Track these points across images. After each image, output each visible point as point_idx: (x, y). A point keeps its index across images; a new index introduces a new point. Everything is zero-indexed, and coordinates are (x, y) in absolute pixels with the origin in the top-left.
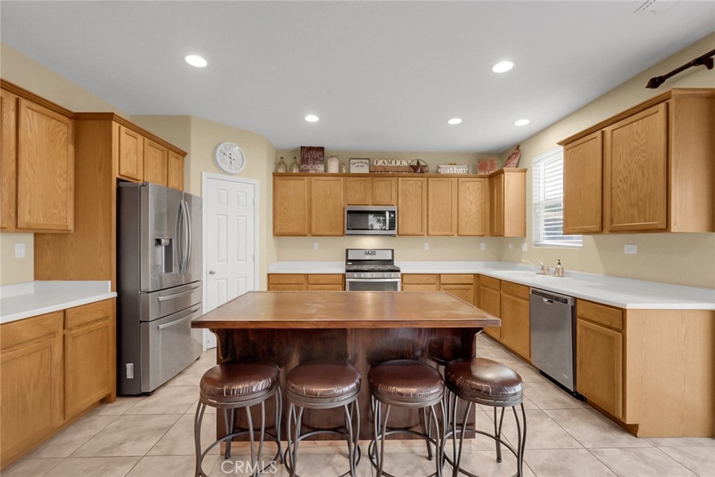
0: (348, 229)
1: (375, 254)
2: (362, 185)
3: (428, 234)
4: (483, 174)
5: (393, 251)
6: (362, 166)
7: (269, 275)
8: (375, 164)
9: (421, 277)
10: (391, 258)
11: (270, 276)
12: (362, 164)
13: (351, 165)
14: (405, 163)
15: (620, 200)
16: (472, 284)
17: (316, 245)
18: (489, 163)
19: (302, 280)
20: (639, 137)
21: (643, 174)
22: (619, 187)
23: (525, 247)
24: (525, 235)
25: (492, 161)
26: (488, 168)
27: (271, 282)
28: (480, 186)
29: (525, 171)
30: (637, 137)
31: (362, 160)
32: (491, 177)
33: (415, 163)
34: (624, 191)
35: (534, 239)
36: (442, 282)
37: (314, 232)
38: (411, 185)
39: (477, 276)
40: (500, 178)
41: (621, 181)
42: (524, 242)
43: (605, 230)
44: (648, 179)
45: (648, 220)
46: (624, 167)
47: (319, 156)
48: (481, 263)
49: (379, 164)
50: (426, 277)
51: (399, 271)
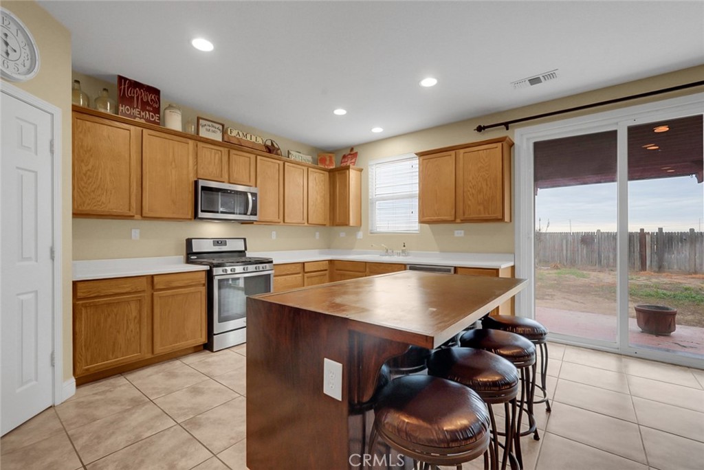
0: (202, 211)
1: (225, 244)
2: (217, 156)
3: (284, 222)
4: (323, 167)
5: (245, 239)
6: (214, 132)
7: (75, 283)
8: (229, 132)
9: (288, 267)
10: (243, 249)
11: (79, 285)
12: (214, 129)
13: (200, 127)
14: (260, 141)
15: (470, 200)
16: (326, 270)
17: (136, 233)
18: (328, 159)
19: (144, 285)
20: (484, 160)
21: (487, 185)
22: (469, 191)
23: (360, 235)
24: (361, 225)
25: (330, 157)
26: (328, 162)
27: (80, 294)
28: (323, 178)
29: (361, 170)
30: (482, 160)
31: (214, 124)
32: (331, 171)
33: (269, 143)
34: (473, 194)
35: (370, 228)
36: (306, 271)
37: (146, 212)
38: (268, 166)
39: (331, 262)
40: (345, 173)
41: (470, 187)
42: (359, 231)
43: (458, 220)
44: (490, 188)
45: (490, 212)
46: (473, 178)
47: (152, 100)
48: (317, 251)
49: (233, 134)
50: (293, 266)
51: (271, 262)
